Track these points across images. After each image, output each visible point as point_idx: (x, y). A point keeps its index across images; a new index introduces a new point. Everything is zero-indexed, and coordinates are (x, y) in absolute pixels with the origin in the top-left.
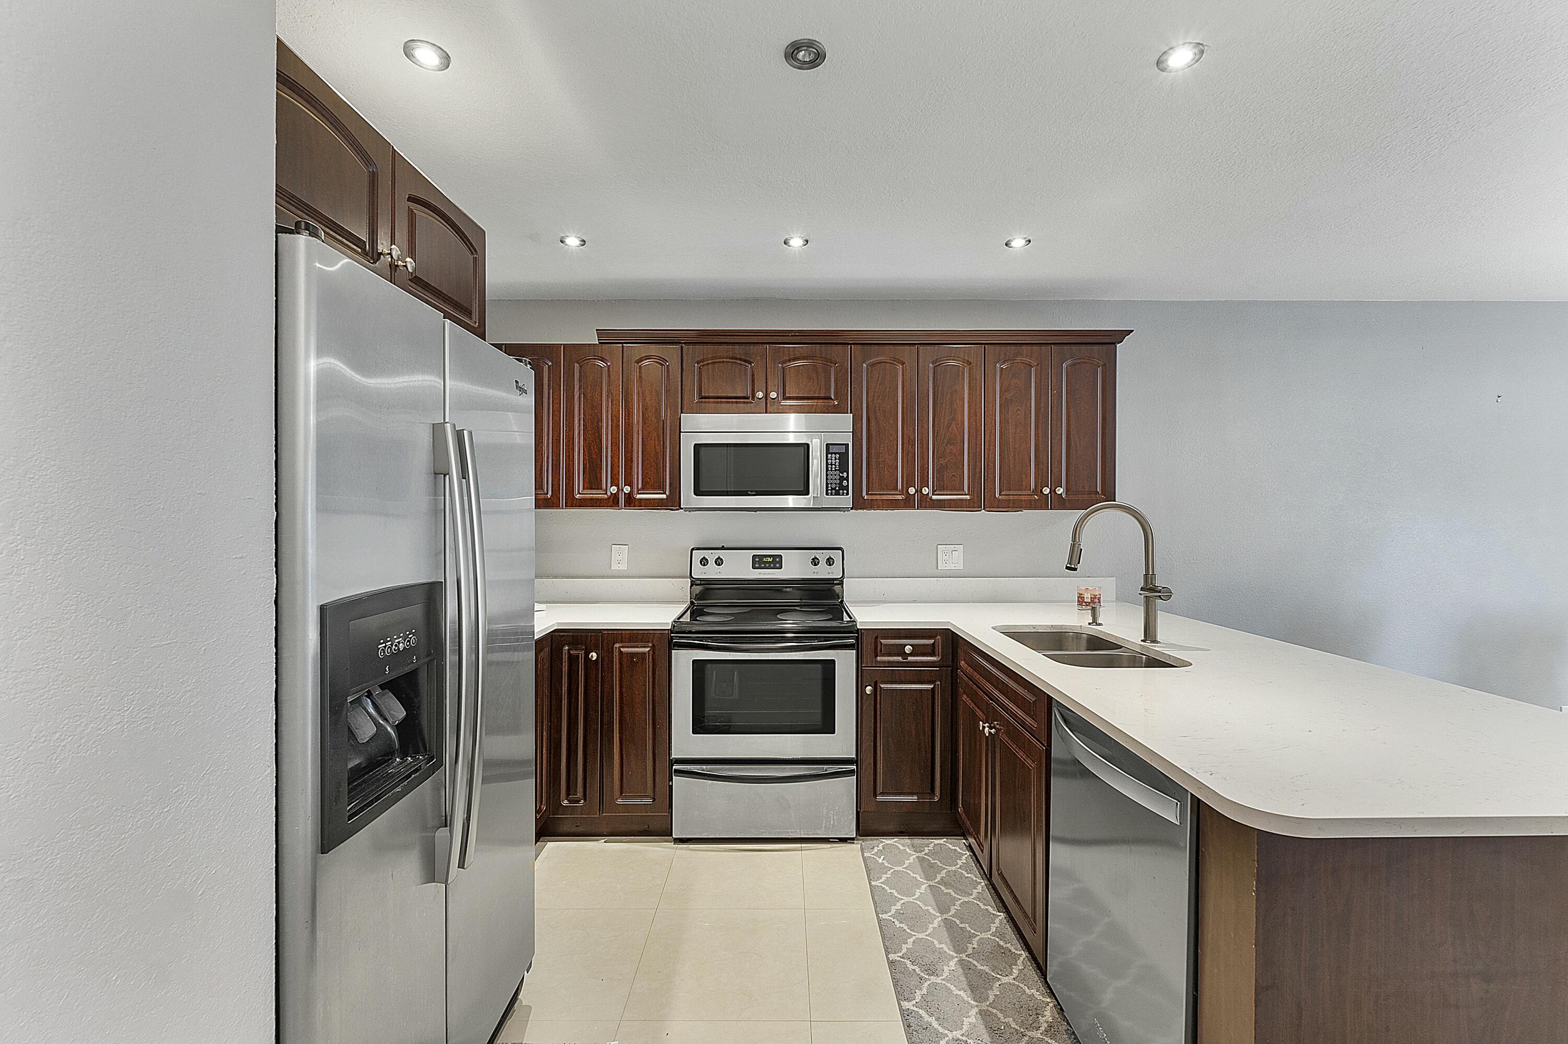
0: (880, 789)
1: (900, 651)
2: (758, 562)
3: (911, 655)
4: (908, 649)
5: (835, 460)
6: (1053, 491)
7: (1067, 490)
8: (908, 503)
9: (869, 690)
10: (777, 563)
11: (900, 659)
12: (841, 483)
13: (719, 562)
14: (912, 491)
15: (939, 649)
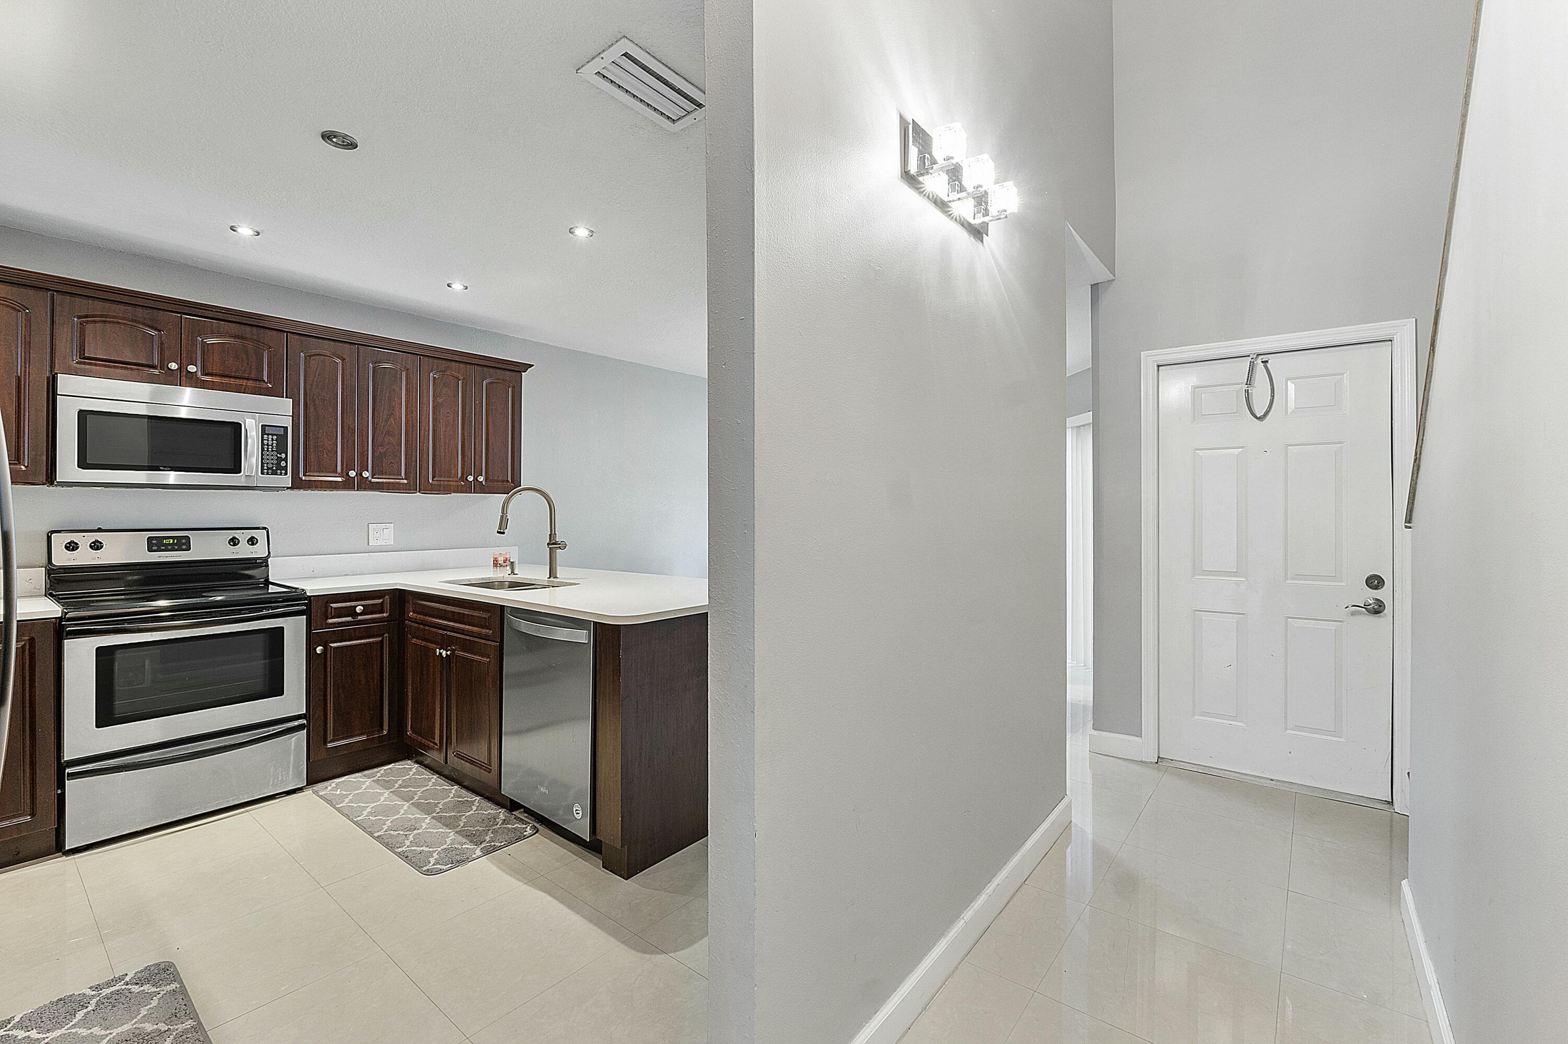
0: (330, 737)
1: (351, 612)
2: (154, 545)
3: (361, 614)
4: (359, 609)
5: (271, 441)
6: (475, 479)
7: (486, 479)
8: (348, 485)
9: (319, 650)
10: (183, 544)
11: (350, 619)
12: (278, 464)
13: (96, 546)
14: (352, 474)
15: (387, 606)
